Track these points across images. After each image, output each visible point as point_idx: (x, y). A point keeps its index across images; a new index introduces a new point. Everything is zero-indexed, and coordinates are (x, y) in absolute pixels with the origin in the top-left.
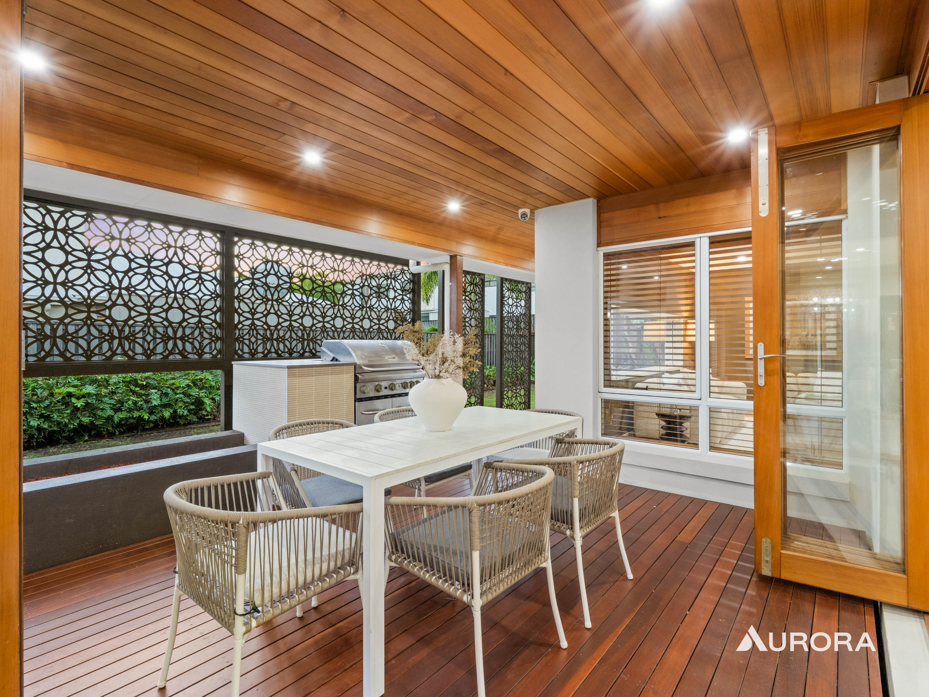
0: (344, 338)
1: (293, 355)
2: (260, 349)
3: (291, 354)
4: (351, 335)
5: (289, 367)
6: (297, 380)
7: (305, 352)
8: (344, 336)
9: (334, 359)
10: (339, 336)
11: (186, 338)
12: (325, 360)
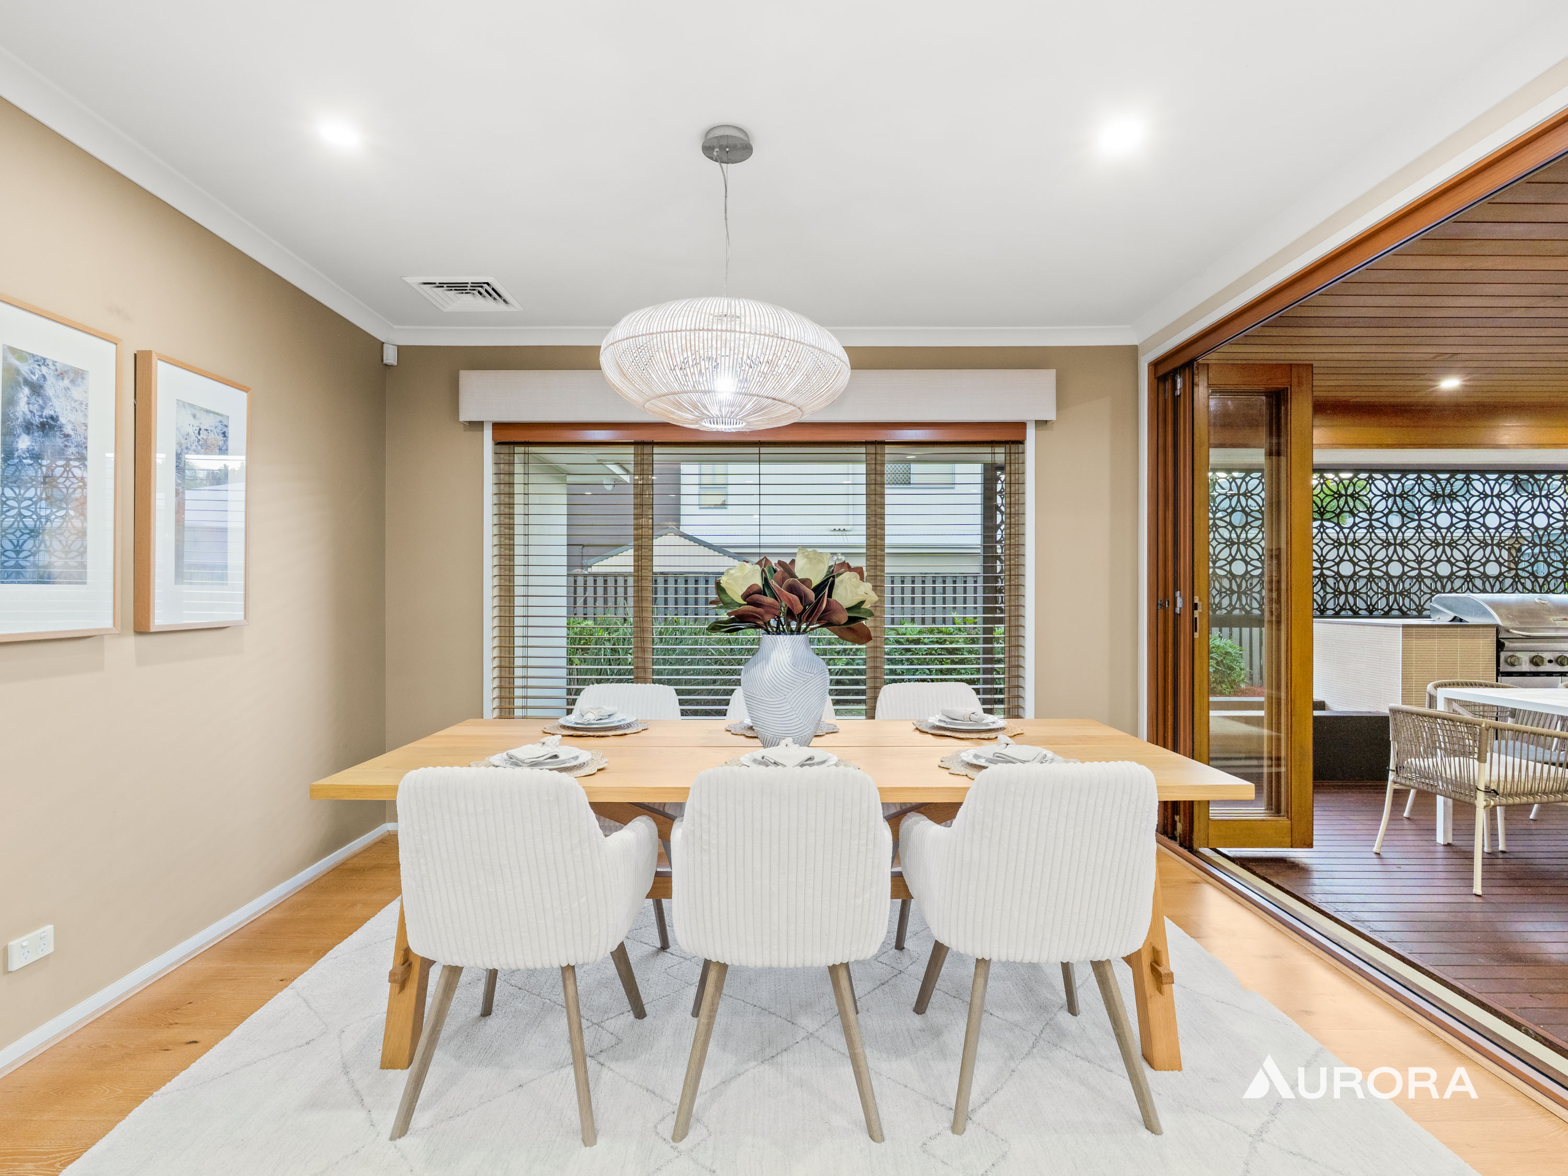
0: (1453, 590)
1: (1374, 613)
2: (1330, 605)
3: (1371, 612)
4: (1465, 587)
5: (1404, 626)
6: (1414, 642)
7: (1391, 609)
8: (1452, 588)
9: (1454, 619)
10: (1444, 587)
11: (1228, 592)
12: (1445, 619)
